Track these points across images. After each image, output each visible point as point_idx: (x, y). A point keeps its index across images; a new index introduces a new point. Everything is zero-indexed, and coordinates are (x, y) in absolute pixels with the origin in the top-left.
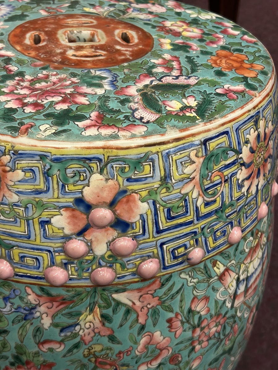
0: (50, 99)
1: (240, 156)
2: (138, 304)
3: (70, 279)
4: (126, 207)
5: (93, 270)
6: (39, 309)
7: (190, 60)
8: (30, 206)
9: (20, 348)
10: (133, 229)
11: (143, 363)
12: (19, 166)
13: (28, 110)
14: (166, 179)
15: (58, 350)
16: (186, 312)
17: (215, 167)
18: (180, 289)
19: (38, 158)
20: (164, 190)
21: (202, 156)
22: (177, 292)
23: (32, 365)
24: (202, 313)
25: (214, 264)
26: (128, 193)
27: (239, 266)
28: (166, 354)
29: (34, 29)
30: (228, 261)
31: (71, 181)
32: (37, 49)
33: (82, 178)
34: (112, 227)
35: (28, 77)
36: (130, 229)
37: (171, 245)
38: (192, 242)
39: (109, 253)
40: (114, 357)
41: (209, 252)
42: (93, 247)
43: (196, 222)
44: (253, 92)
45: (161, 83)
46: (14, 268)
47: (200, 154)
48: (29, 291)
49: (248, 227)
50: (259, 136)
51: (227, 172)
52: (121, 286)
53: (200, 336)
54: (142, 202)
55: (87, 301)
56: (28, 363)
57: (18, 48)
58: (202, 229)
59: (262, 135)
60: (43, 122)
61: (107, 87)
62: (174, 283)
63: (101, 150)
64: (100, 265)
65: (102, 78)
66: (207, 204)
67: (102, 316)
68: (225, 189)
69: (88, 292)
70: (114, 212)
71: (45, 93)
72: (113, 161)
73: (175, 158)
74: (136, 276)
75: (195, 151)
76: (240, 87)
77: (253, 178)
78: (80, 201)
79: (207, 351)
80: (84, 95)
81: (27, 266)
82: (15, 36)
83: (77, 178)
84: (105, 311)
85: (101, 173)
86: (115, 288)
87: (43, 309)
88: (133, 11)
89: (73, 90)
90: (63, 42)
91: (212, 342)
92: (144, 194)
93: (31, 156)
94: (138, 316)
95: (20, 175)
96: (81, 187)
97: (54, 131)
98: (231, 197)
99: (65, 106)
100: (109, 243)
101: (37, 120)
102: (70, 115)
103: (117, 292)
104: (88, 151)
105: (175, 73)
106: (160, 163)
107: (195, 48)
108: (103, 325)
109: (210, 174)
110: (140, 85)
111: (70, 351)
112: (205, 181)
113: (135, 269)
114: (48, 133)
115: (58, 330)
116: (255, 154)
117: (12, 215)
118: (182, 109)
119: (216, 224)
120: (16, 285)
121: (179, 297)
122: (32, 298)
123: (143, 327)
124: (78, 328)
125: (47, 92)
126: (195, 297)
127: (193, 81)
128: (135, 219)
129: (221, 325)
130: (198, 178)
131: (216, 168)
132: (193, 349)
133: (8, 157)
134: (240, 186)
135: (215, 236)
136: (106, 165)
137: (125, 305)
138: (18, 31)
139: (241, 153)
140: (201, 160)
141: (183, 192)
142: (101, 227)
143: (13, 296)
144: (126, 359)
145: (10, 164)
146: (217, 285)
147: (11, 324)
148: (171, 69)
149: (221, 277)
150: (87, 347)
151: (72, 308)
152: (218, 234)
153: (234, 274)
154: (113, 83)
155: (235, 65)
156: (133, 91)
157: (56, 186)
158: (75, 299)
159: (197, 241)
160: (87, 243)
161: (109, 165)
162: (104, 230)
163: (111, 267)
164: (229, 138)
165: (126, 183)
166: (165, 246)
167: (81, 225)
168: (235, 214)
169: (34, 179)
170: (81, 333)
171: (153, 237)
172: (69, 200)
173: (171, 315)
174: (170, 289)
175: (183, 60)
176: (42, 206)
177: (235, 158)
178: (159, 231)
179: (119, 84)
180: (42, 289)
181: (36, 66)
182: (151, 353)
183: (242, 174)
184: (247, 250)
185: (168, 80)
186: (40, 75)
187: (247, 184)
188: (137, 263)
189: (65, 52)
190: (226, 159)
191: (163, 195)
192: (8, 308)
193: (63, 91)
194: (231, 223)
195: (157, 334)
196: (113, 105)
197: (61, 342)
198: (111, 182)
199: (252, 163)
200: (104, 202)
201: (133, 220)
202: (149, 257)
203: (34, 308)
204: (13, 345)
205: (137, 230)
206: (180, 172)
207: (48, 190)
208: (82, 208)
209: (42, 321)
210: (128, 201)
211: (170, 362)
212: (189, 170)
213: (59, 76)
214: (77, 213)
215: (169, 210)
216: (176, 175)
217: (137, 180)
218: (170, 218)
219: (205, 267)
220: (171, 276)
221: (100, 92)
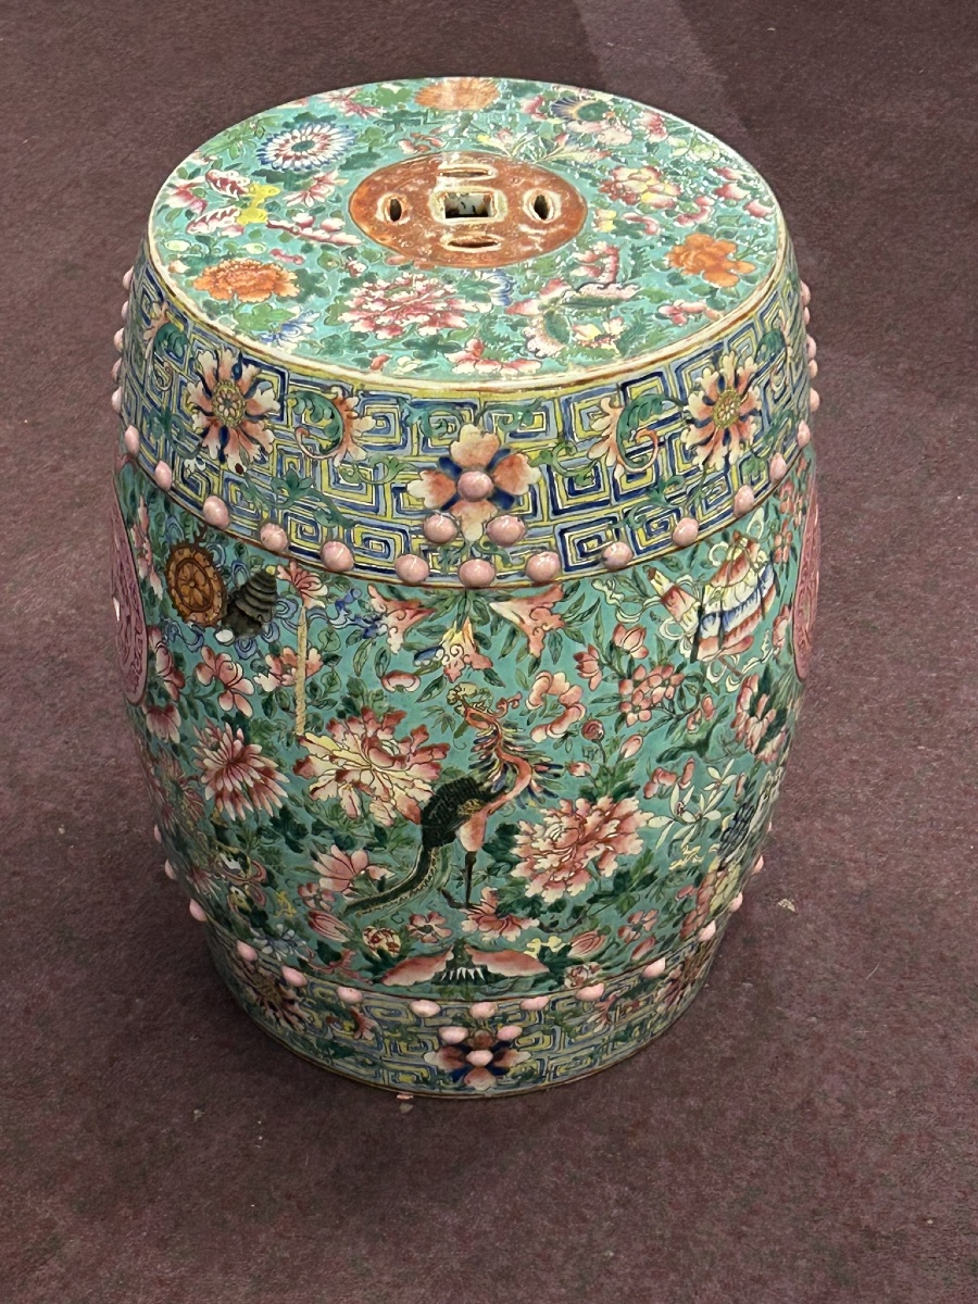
0: (413, 319)
1: (685, 408)
2: (528, 621)
3: (431, 575)
4: (509, 473)
5: (462, 563)
6: (385, 620)
7: (636, 254)
8: (380, 466)
9: (355, 686)
10: (519, 505)
11: (540, 727)
12: (370, 411)
13: (383, 335)
14: (565, 435)
15: (411, 689)
16: (605, 645)
17: (641, 423)
18: (594, 608)
19: (394, 401)
20: (563, 452)
21: (620, 406)
22: (591, 611)
23: (370, 714)
24: (635, 655)
25: (651, 575)
26: (512, 453)
27: (699, 586)
28: (575, 717)
29: (391, 188)
30: (677, 574)
31: (436, 432)
32: (395, 232)
33: (450, 430)
34: (489, 499)
35: (381, 283)
36: (515, 504)
37: (576, 535)
38: (609, 533)
39: (485, 539)
40: (493, 708)
41: (639, 552)
42: (464, 529)
43: (614, 502)
44: (716, 313)
45: (578, 295)
46: (353, 556)
47: (616, 403)
48: (373, 592)
49: (713, 522)
50: (721, 380)
51: (662, 432)
52: (502, 592)
53: (634, 696)
54: (532, 466)
55: (454, 611)
56: (365, 711)
57: (366, 229)
58: (626, 514)
59: (729, 378)
60: (401, 353)
61: (496, 301)
62: (583, 596)
63: (477, 394)
64: (473, 556)
65: (491, 286)
66: (631, 477)
67: (476, 636)
68: (661, 456)
69: (456, 597)
70: (492, 479)
71: (405, 309)
72: (492, 408)
73: (578, 407)
74: (526, 577)
75: (609, 399)
76: (701, 304)
77: (716, 443)
78: (446, 461)
79: (651, 730)
80: (461, 313)
81: (373, 554)
82: (360, 203)
83: (443, 429)
84: (479, 629)
85: (476, 423)
86: (495, 594)
87: (390, 620)
88: (567, 143)
89: (445, 305)
90: (436, 219)
91: (660, 714)
92: (534, 455)
93: (386, 398)
94: (529, 642)
95: (370, 422)
96: (449, 442)
97: (415, 366)
98: (674, 470)
99: (432, 331)
100: (486, 524)
101: (393, 349)
102: (439, 343)
103: (497, 599)
104: (459, 395)
105: (605, 278)
106: (556, 414)
107: (653, 228)
108: (477, 651)
109: (634, 432)
110: (545, 299)
111: (428, 691)
112: (625, 442)
113: (522, 567)
114: (409, 368)
115: (411, 654)
116: (716, 407)
117: (356, 478)
118: (597, 339)
119: (649, 510)
120: (355, 583)
121: (591, 620)
122: (376, 603)
123: (536, 663)
124: (440, 653)
125: (408, 308)
126: (620, 625)
127: (628, 293)
128: (522, 491)
129: (675, 686)
130: (613, 436)
131: (644, 424)
132: (623, 718)
133: (355, 399)
134: (689, 455)
135: (648, 528)
136: (482, 414)
137: (510, 622)
138: (365, 190)
139: (687, 404)
140: (619, 411)
141: (592, 456)
142: (475, 500)
143: (350, 599)
144: (512, 714)
145: (358, 409)
146: (659, 610)
147: (344, 644)
148: (599, 271)
149: (665, 599)
150: (453, 686)
151: (432, 620)
152: (654, 525)
153: (692, 600)
154: (505, 295)
155: (709, 263)
156: (532, 308)
157: (415, 440)
158: (436, 607)
159: (617, 531)
160: (454, 522)
161: (486, 414)
162: (478, 504)
163: (487, 559)
164: (664, 382)
165: (509, 439)
166: (567, 535)
167: (448, 496)
168: (684, 498)
169: (388, 430)
170: (444, 662)
171: (549, 519)
172: (431, 460)
173: (580, 648)
174: (578, 604)
175: (625, 254)
176: (396, 466)
177: (676, 411)
178: (557, 512)
179: (514, 296)
180: (392, 589)
181: (392, 263)
182: (552, 709)
183: (691, 436)
184: (717, 564)
185: (591, 290)
186: (400, 280)
187: (702, 453)
188: (527, 557)
189: (439, 236)
190: (660, 412)
191: (561, 459)
192: (341, 619)
193: (432, 306)
194: (677, 511)
195: (560, 676)
196: (500, 329)
197: (415, 676)
198: (488, 437)
199: (709, 420)
200: (479, 464)
201: (520, 493)
202: (544, 549)
203: (378, 619)
204: (345, 680)
205: (524, 507)
206: (586, 428)
207: (405, 445)
208: (448, 471)
209: (389, 640)
210: (511, 464)
211: (583, 734)
212: (599, 425)
213: (426, 282)
214: (443, 478)
215: (571, 481)
216: (579, 433)
217: (524, 436)
218: (573, 493)
219: (635, 577)
220: (578, 584)
221: (484, 308)
